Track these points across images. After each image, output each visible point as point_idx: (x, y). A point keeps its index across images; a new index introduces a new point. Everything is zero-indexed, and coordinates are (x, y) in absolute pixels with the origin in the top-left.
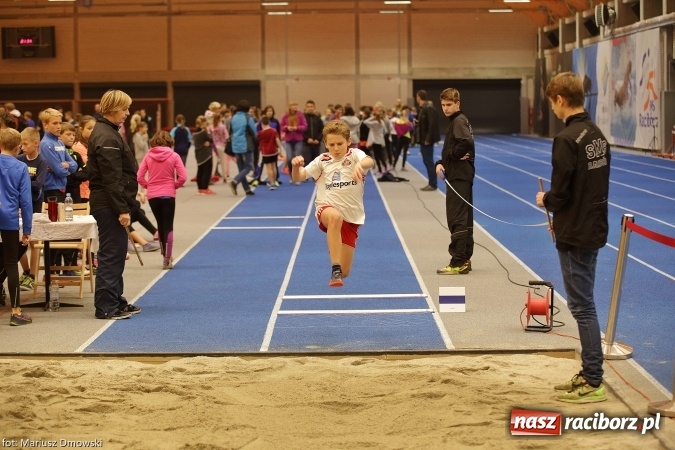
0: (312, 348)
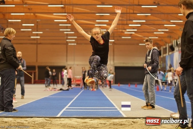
0: (75, 116)
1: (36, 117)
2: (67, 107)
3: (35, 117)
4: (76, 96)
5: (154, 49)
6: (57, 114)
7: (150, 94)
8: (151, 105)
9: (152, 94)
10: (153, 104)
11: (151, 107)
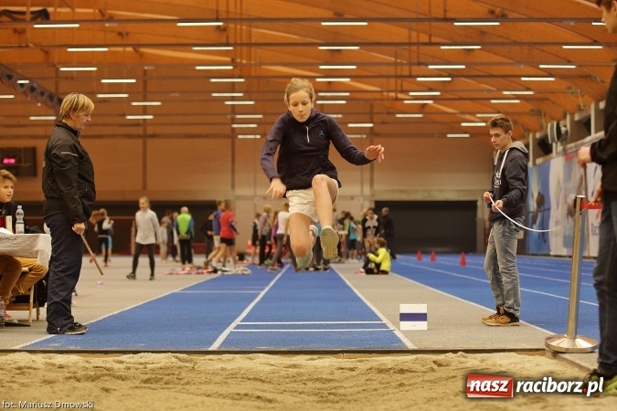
0: (264, 348)
1: (148, 352)
2: (238, 321)
3: (144, 352)
4: (262, 290)
5: (512, 149)
6: (211, 343)
7: (504, 279)
8: (506, 313)
9: (509, 280)
10: (512, 311)
11: (506, 319)
